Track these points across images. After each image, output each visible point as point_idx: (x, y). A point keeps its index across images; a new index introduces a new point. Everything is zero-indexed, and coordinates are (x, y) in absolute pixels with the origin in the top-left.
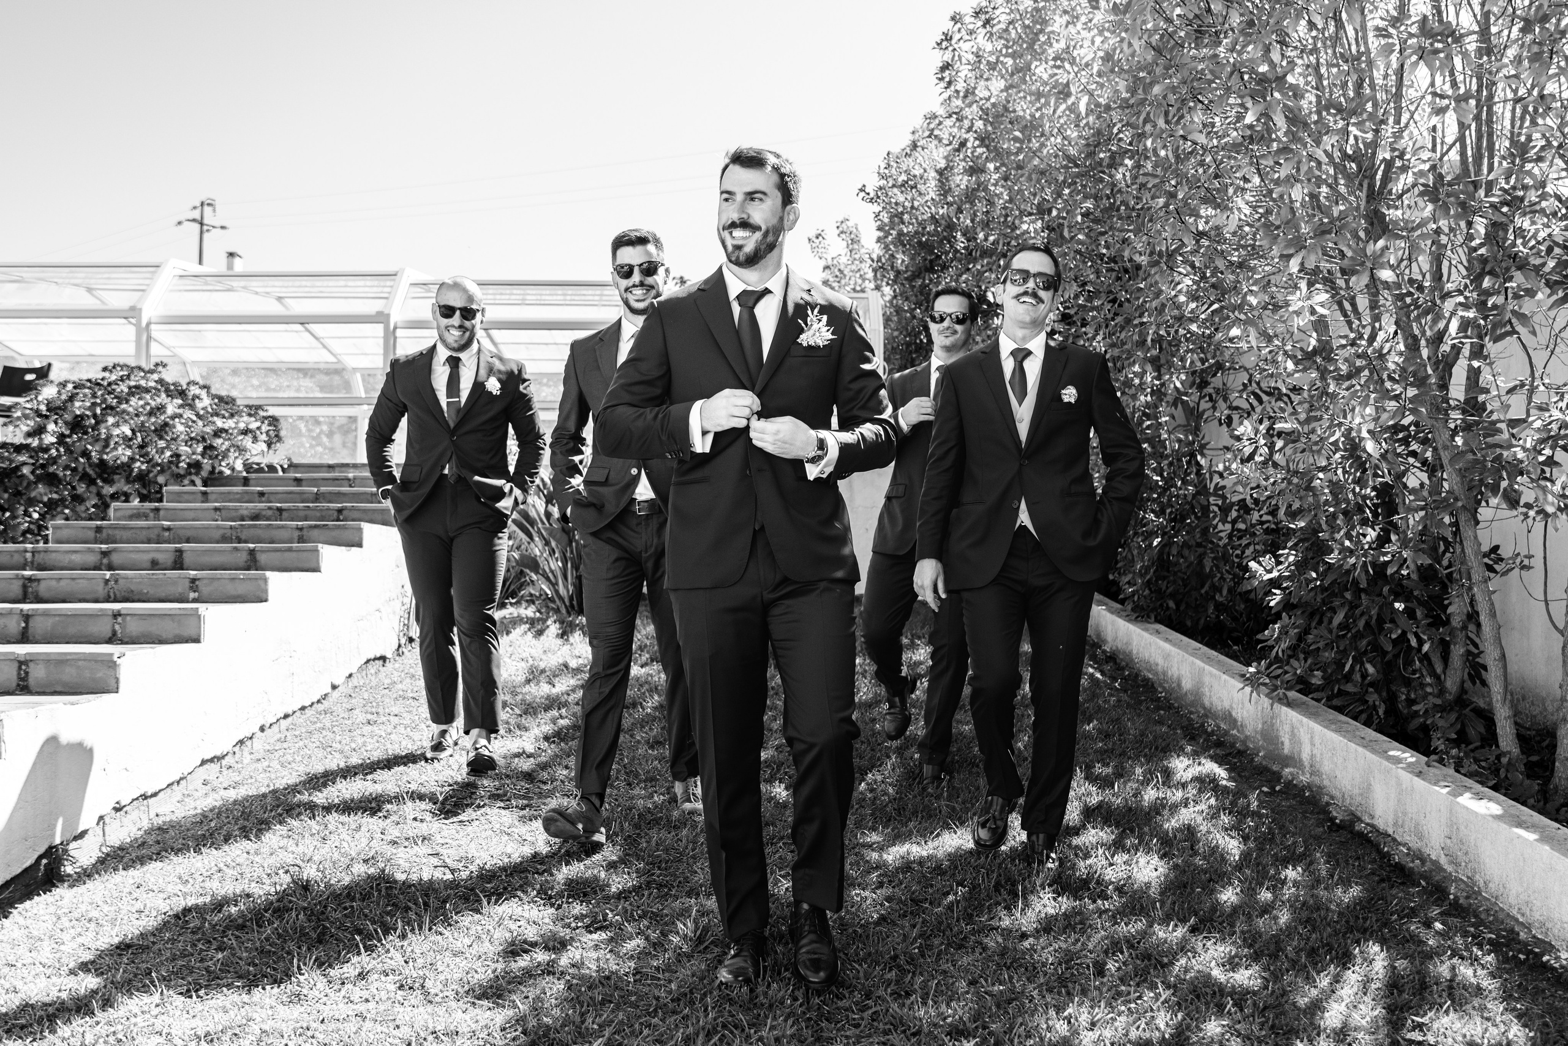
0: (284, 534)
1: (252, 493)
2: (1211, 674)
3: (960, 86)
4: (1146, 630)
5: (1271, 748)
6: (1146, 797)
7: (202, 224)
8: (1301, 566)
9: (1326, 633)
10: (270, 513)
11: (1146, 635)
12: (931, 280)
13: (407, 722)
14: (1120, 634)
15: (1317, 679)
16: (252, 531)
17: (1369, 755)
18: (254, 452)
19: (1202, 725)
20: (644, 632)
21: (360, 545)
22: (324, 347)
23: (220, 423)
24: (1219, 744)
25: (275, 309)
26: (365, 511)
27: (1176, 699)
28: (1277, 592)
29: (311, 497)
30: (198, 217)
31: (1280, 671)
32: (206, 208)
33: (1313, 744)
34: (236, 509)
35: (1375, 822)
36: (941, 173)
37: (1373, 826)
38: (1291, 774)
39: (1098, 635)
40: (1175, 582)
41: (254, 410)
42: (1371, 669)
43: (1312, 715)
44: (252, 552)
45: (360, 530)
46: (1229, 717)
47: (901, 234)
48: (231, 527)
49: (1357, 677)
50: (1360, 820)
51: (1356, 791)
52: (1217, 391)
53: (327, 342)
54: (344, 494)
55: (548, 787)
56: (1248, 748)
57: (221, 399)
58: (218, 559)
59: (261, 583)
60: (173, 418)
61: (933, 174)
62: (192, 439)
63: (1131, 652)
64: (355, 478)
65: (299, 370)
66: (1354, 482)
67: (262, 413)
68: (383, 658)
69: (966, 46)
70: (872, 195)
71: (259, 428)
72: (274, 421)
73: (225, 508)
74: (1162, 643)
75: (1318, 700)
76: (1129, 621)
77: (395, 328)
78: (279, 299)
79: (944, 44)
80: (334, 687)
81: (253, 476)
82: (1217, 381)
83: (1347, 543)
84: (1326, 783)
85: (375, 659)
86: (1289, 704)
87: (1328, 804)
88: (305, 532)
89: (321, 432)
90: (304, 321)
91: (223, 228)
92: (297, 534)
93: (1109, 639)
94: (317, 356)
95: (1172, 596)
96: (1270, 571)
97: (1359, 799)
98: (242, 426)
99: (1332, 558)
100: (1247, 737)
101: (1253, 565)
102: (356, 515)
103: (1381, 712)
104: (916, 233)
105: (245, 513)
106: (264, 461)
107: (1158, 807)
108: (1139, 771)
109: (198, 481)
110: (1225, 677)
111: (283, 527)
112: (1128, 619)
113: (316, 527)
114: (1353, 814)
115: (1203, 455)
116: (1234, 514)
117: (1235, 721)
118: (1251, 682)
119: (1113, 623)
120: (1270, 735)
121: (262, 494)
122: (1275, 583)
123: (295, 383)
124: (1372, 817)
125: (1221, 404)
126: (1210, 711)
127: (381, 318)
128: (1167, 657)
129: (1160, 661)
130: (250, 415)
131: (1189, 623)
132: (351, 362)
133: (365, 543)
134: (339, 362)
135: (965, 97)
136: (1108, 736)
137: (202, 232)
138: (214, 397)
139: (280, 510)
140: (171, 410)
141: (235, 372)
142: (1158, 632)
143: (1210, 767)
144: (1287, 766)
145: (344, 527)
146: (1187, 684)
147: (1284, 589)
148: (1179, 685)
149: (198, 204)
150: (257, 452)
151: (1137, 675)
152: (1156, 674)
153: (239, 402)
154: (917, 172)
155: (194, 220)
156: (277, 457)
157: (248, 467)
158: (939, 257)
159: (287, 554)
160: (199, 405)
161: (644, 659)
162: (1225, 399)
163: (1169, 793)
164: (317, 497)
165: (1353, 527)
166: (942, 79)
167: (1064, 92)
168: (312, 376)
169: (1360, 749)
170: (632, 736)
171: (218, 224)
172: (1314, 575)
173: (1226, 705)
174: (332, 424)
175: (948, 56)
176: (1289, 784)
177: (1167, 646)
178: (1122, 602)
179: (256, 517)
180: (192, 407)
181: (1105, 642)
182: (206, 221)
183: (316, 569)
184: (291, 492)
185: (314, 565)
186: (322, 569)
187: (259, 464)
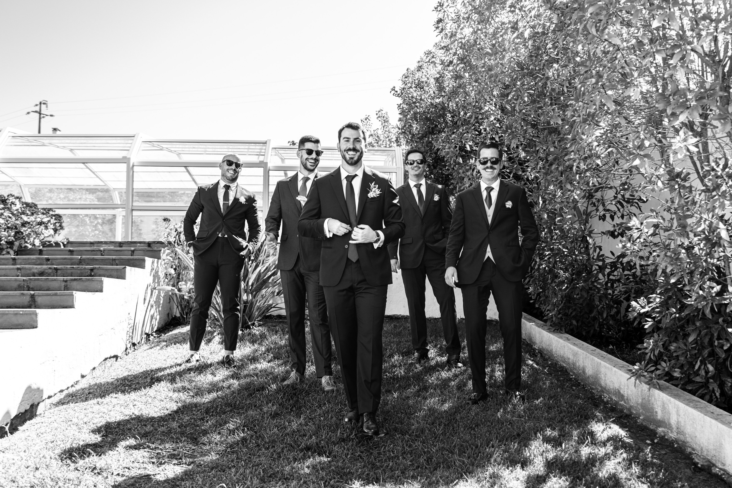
0: (55, 284)
1: (42, 259)
2: (605, 366)
3: (448, 31)
4: (561, 338)
5: (648, 414)
6: (583, 453)
7: (40, 114)
8: (665, 305)
9: (682, 346)
10: (50, 271)
11: (561, 341)
12: (432, 139)
13: (122, 402)
14: (544, 339)
15: (677, 374)
16: (37, 283)
17: (720, 425)
18: (46, 235)
19: (600, 397)
20: (270, 340)
21: (101, 291)
22: (97, 177)
23: (25, 218)
24: (613, 410)
25: (69, 155)
26: (107, 270)
27: (582, 380)
28: (649, 320)
29: (77, 261)
30: (38, 110)
31: (653, 368)
32: (42, 105)
33: (678, 415)
34: (30, 269)
35: (726, 468)
36: (437, 80)
37: (724, 470)
38: (664, 432)
39: (531, 339)
40: (575, 310)
41: (47, 211)
42: (711, 368)
43: (676, 396)
44: (33, 296)
45: (102, 282)
46: (618, 393)
47: (415, 113)
48: (24, 280)
49: (703, 373)
50: (714, 465)
51: (711, 447)
52: (598, 201)
53: (98, 174)
54: (96, 260)
55: (208, 447)
56: (632, 413)
57: (27, 205)
58: (11, 301)
59: (34, 316)
61: (432, 81)
62: (8, 228)
63: (551, 350)
64: (104, 250)
65: (87, 190)
66: (706, 255)
67: (51, 213)
68: (116, 357)
69: (451, 10)
70: (399, 92)
71: (49, 221)
72: (58, 217)
73: (23, 268)
74: (572, 346)
75: (677, 386)
76: (550, 332)
77: (133, 166)
78: (71, 150)
79: (439, 8)
80: (83, 376)
81: (45, 249)
82: (598, 195)
83: (701, 292)
84: (688, 439)
85: (110, 358)
86: (661, 389)
87: (691, 453)
88: (68, 283)
89: (98, 223)
90: (84, 162)
91: (51, 116)
92: (63, 284)
93: (537, 342)
94: (92, 182)
95: (574, 317)
96: (643, 307)
97: (713, 452)
98: (39, 220)
99: (689, 301)
100: (631, 406)
101: (633, 303)
102: (101, 272)
103: (718, 394)
104: (424, 112)
105: (35, 271)
106: (53, 240)
107: (592, 461)
108: (575, 433)
109: (12, 252)
110: (615, 369)
111: (55, 280)
112: (549, 330)
113: (75, 280)
114: (709, 461)
115: (591, 237)
116: (607, 271)
117: (623, 396)
118: (637, 375)
119: (540, 333)
120: (647, 406)
121: (48, 260)
122: (647, 315)
123: (84, 197)
124: (724, 465)
125: (601, 208)
126: (605, 389)
127: (125, 160)
128: (575, 354)
129: (571, 357)
130: (43, 214)
131: (584, 333)
132: (112, 185)
133: (104, 289)
134: (106, 185)
135: (451, 37)
136: (550, 408)
137: (40, 118)
138: (23, 203)
139: (56, 269)
141: (51, 191)
142: (568, 339)
143: (616, 430)
144: (660, 427)
145: (92, 280)
146: (589, 371)
147: (654, 318)
148: (584, 372)
149: (38, 103)
150: (47, 234)
151: (556, 364)
152: (569, 364)
153: (39, 207)
154: (424, 79)
155: (36, 112)
156: (60, 238)
157: (44, 244)
158: (436, 126)
159: (54, 297)
160: (14, 208)
161: (270, 357)
162: (604, 205)
163: (596, 450)
164: (81, 262)
165: (704, 283)
166: (437, 28)
167: (515, 27)
168: (93, 193)
169: (714, 421)
170: (261, 410)
171: (49, 114)
172: (674, 310)
173: (616, 386)
174: (104, 219)
175: (441, 16)
176: (662, 438)
177: (575, 348)
178: (545, 321)
179: (41, 274)
180: (9, 209)
181: (535, 343)
182: (42, 112)
183: (72, 307)
184: (65, 259)
185: (70, 304)
186: (75, 306)
187: (49, 242)
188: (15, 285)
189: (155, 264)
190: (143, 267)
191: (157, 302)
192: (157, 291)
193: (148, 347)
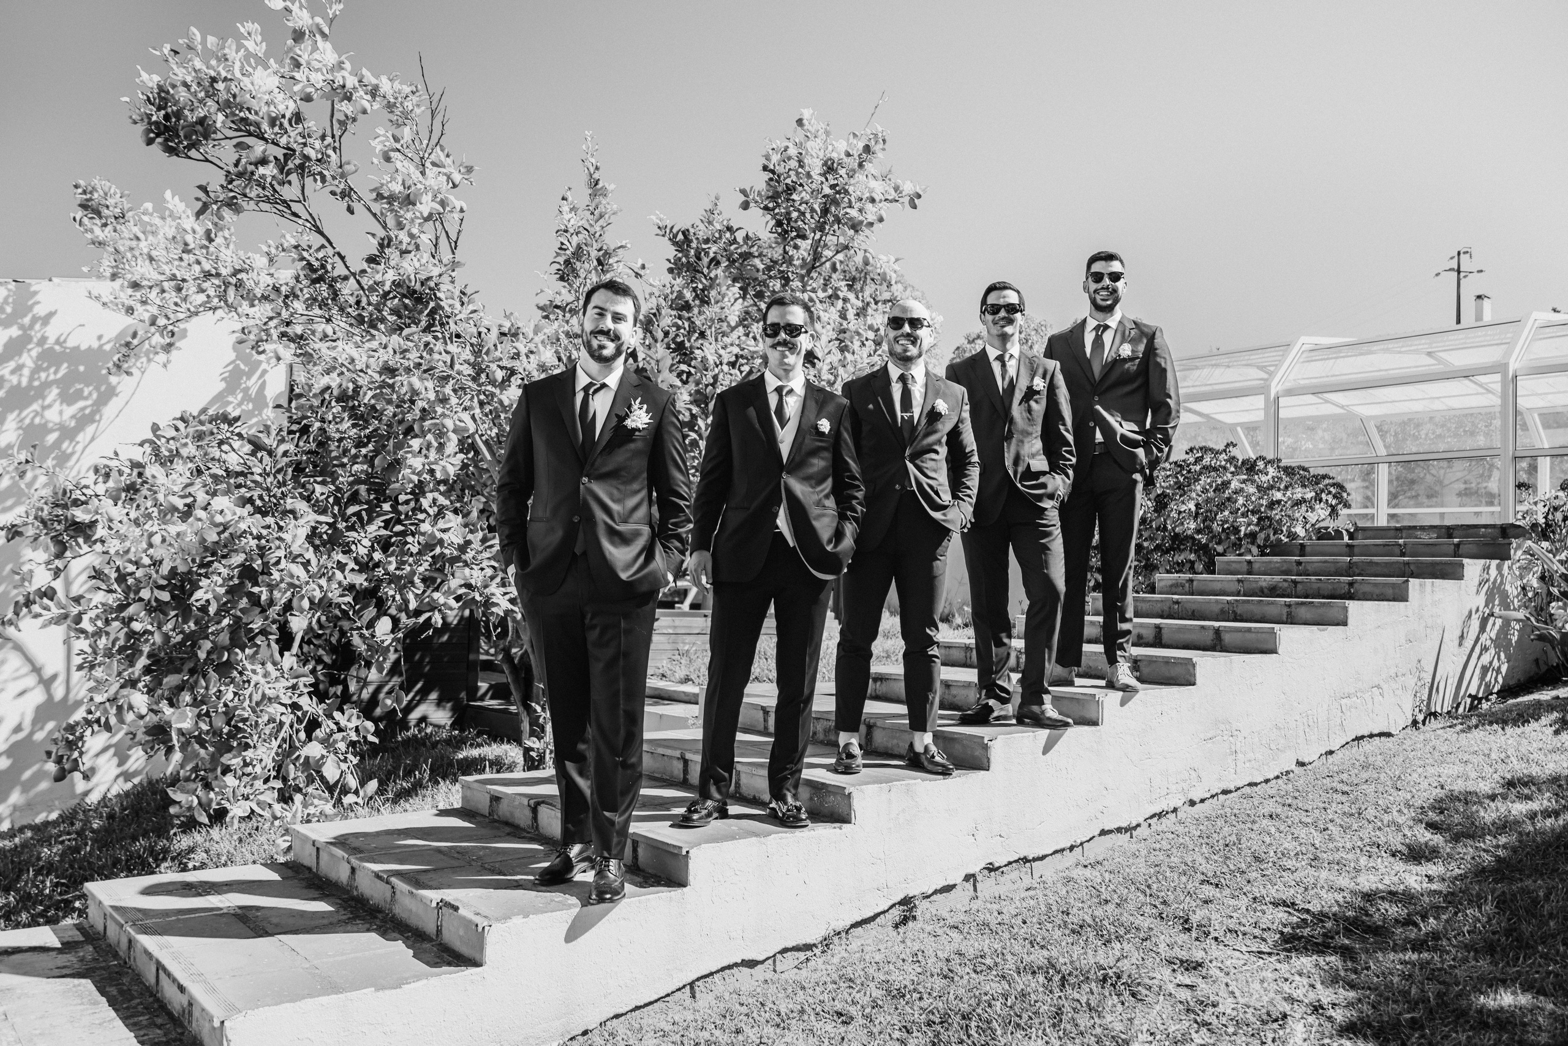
0: (1274, 610)
1: (1290, 562)
10: (1285, 585)
16: (1246, 607)
18: (1316, 519)
21: (1345, 624)
26: (1375, 584)
29: (1345, 566)
32: (1462, 256)
34: (1256, 582)
44: (1217, 631)
48: (1228, 603)
54: (1376, 564)
57: (1287, 470)
59: (1190, 667)
60: (1235, 493)
62: (1249, 511)
64: (1405, 544)
68: (1387, 735)
77: (1516, 376)
80: (1301, 764)
81: (1310, 542)
85: (1371, 736)
88: (1293, 609)
102: (1367, 588)
105: (1264, 584)
109: (1255, 550)
113: (1303, 603)
121: (1299, 565)
133: (1350, 621)
139: (1294, 582)
140: (1235, 484)
145: (1330, 605)
149: (1455, 254)
155: (1450, 270)
156: (1343, 522)
159: (1247, 635)
179: (1273, 589)
183: (1273, 651)
184: (1325, 562)
185: (1270, 646)
186: (1280, 651)
187: (1326, 528)
188: (1216, 609)
189: (1493, 572)
190: (1460, 577)
191: (1501, 642)
192: (1499, 622)
193: (1441, 726)
